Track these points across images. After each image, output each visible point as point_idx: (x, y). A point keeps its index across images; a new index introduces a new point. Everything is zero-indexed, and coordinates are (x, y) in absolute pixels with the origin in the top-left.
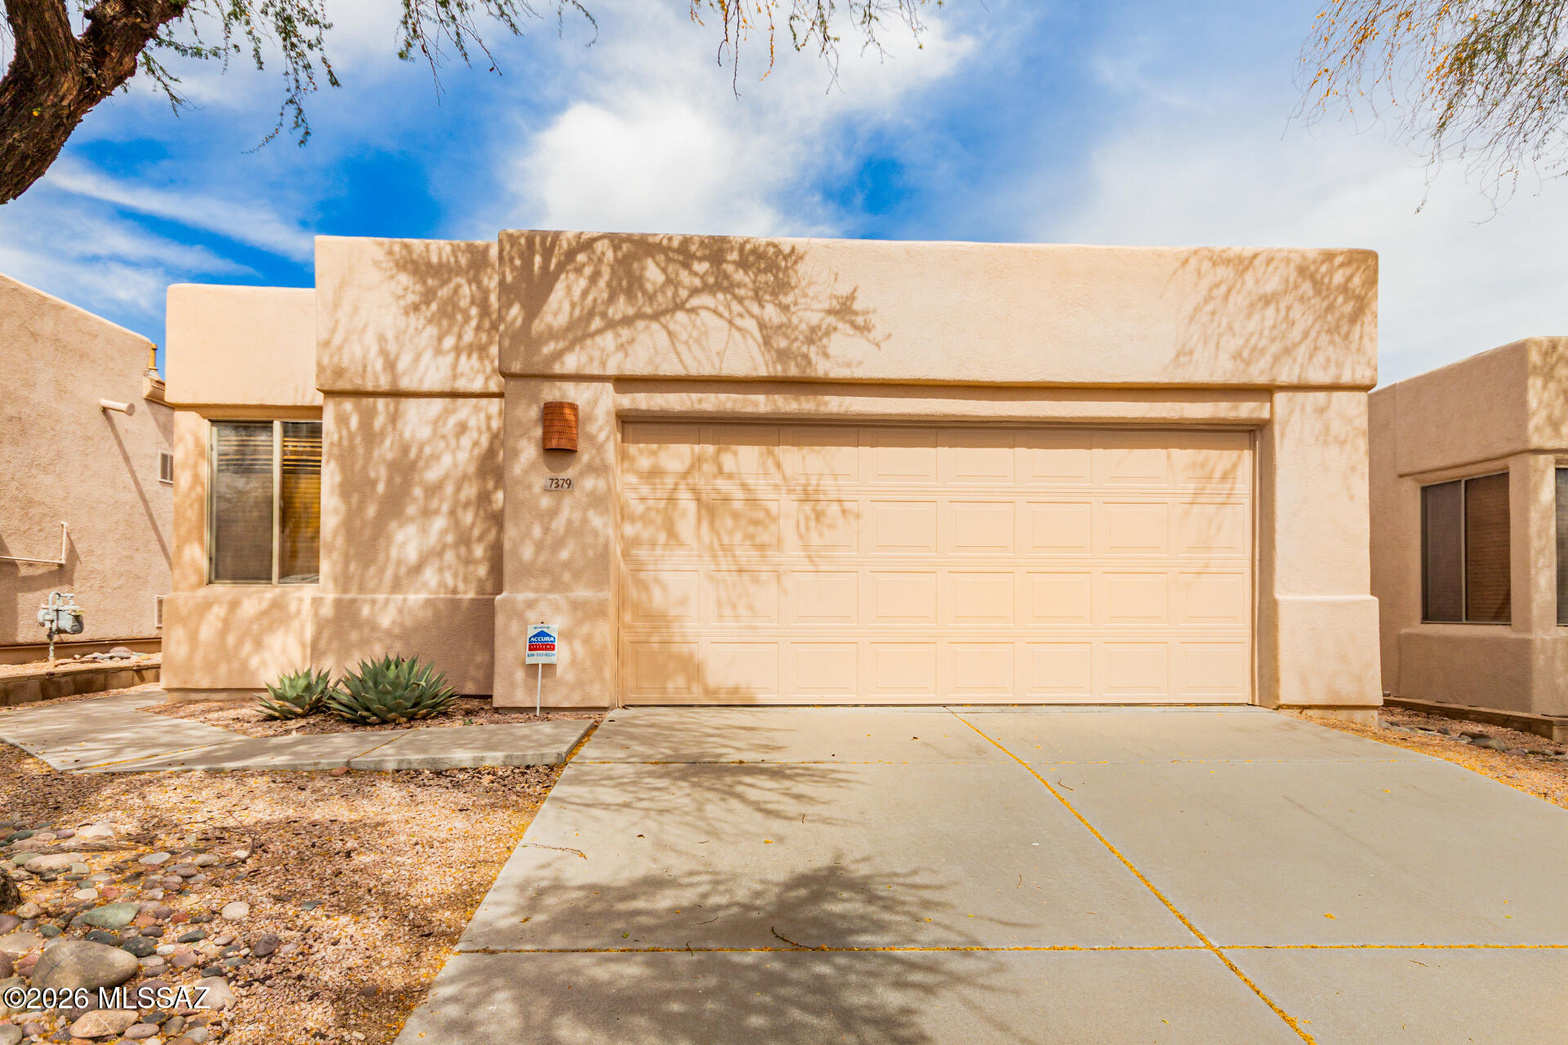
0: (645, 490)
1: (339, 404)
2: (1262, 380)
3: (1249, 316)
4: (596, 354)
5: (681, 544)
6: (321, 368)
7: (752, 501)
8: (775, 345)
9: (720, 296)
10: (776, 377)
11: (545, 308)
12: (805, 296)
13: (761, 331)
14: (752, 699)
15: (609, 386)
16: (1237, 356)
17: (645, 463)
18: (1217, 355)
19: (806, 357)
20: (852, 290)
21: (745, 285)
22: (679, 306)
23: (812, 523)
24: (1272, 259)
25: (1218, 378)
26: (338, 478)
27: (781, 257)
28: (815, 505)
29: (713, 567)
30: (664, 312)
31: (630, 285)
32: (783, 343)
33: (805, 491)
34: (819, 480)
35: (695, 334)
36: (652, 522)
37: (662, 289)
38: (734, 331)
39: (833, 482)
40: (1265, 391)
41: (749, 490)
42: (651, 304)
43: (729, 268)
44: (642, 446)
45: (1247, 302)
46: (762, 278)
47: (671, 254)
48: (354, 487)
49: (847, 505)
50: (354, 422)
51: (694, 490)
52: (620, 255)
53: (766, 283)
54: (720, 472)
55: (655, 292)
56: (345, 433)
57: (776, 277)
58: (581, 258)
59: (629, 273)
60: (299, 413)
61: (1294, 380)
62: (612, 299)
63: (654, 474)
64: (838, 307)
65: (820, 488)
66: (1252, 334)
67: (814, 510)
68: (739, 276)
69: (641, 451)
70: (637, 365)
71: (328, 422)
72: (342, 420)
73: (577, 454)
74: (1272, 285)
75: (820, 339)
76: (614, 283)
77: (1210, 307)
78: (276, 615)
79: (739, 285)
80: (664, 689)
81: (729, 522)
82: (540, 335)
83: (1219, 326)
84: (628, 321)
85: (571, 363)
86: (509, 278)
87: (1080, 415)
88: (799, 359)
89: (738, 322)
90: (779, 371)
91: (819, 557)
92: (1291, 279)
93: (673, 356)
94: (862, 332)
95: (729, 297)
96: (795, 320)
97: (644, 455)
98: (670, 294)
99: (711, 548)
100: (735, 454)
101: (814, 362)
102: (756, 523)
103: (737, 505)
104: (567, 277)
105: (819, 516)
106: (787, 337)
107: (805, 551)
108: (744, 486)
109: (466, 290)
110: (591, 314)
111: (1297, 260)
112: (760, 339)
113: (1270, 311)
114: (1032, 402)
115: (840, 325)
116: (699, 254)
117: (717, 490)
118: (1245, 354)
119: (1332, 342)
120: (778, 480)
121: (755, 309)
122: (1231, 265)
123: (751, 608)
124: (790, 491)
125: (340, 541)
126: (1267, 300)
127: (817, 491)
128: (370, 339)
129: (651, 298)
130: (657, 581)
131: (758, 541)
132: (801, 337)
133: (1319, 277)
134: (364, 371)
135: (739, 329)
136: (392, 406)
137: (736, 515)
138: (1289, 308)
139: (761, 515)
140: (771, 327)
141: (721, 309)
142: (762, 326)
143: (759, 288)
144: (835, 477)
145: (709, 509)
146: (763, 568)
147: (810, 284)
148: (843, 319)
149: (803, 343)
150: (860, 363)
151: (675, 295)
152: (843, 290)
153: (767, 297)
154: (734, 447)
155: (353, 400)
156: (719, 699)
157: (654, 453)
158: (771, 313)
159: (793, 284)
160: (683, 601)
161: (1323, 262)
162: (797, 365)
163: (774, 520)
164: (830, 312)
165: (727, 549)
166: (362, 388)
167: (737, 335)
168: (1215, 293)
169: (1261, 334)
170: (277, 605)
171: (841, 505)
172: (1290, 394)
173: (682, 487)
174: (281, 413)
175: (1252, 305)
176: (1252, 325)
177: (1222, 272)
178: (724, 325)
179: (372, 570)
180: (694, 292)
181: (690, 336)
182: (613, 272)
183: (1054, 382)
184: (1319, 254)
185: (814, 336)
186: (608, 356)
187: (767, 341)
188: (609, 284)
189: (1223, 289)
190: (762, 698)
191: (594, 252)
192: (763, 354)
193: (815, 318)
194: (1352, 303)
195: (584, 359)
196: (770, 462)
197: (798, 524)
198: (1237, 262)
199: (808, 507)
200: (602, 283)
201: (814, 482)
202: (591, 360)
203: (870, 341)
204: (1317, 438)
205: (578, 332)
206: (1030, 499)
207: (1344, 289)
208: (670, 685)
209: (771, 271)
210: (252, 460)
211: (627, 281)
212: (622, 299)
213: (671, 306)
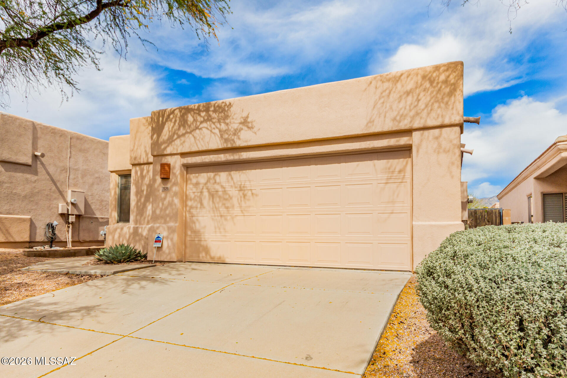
0: (194, 190)
1: (136, 168)
2: (407, 127)
3: (399, 102)
4: (175, 147)
5: (204, 207)
6: (131, 157)
7: (225, 192)
8: (224, 137)
9: (208, 123)
10: (224, 148)
11: (162, 134)
12: (233, 119)
13: (220, 133)
14: (224, 261)
15: (179, 156)
16: (394, 119)
17: (194, 181)
18: (385, 121)
19: (233, 140)
20: (247, 114)
21: (216, 118)
22: (197, 128)
23: (243, 199)
24: (409, 75)
25: (386, 129)
26: (135, 190)
27: (226, 107)
28: (244, 192)
29: (213, 215)
30: (193, 131)
31: (184, 123)
32: (226, 136)
33: (240, 187)
34: (245, 182)
35: (201, 137)
36: (196, 200)
37: (193, 123)
38: (212, 133)
39: (249, 183)
40: (408, 132)
41: (224, 187)
42: (190, 129)
43: (211, 113)
44: (194, 175)
45: (398, 96)
46: (220, 115)
47: (195, 111)
48: (139, 192)
49: (253, 191)
50: (139, 173)
51: (207, 188)
52: (181, 114)
53: (222, 116)
54: (215, 182)
55: (191, 124)
56: (137, 177)
57: (224, 114)
58: (171, 116)
59: (184, 119)
61: (421, 126)
62: (179, 129)
63: (197, 184)
64: (243, 121)
65: (245, 186)
66: (401, 109)
67: (243, 194)
68: (214, 115)
69: (194, 177)
70: (186, 149)
71: (133, 173)
72: (136, 172)
73: (170, 179)
74: (410, 85)
75: (238, 133)
76: (180, 124)
77: (382, 100)
79: (214, 118)
80: (199, 257)
81: (218, 199)
82: (161, 142)
83: (386, 108)
84: (183, 135)
85: (169, 151)
86: (154, 126)
87: (330, 150)
88: (231, 141)
89: (213, 131)
90: (225, 146)
91: (244, 210)
92: (419, 82)
93: (195, 144)
94: (251, 129)
95: (211, 123)
96: (230, 127)
97: (194, 178)
98: (195, 124)
99: (213, 209)
100: (220, 176)
101: (236, 142)
102: (226, 199)
103: (220, 193)
104: (168, 123)
105: (245, 196)
106: (227, 134)
107: (240, 208)
108: (222, 187)
110: (174, 134)
111: (421, 73)
112: (219, 136)
113: (410, 98)
114: (312, 147)
115: (244, 128)
116: (202, 110)
117: (214, 189)
118: (398, 118)
119: (439, 107)
120: (232, 184)
121: (218, 126)
122: (391, 81)
123: (224, 229)
124: (236, 187)
125: (135, 210)
126: (408, 93)
127: (244, 187)
128: (142, 148)
129: (190, 126)
130: (197, 220)
131: (226, 205)
132: (232, 134)
133: (432, 79)
134: (141, 158)
135: (214, 133)
136: (148, 167)
137: (220, 197)
138: (419, 95)
139: (227, 197)
140: (223, 131)
141: (209, 127)
142: (220, 131)
143: (220, 119)
144: (250, 181)
145: (212, 195)
146: (228, 215)
147: (235, 114)
148: (244, 125)
149: (232, 135)
150: (250, 140)
151: (196, 124)
152: (245, 115)
153: (222, 121)
154: (219, 173)
155: (138, 166)
156: (214, 261)
157: (197, 177)
158: (223, 126)
159: (229, 115)
160: (204, 227)
161: (434, 72)
162: (231, 143)
163: (231, 198)
164: (241, 123)
165: (217, 209)
166: (140, 163)
167: (213, 135)
168: (384, 94)
169: (405, 108)
171: (252, 192)
172: (422, 132)
173: (205, 188)
175: (401, 97)
176: (401, 105)
177: (386, 85)
178: (209, 132)
179: (142, 218)
180: (201, 122)
181: (200, 138)
182: (180, 120)
183: (317, 139)
184: (433, 68)
185: (236, 132)
186: (178, 147)
187: (222, 136)
188: (179, 124)
189: (387, 91)
190: (227, 261)
191: (175, 114)
192: (220, 141)
193: (236, 126)
194: (449, 87)
195: (172, 148)
196: (230, 178)
197: (238, 199)
198: (394, 79)
199: (241, 193)
200: (177, 124)
201: (243, 184)
202: (174, 149)
203: (253, 132)
204: (435, 151)
205: (170, 140)
206: (316, 185)
207: (446, 82)
208: (201, 255)
209: (223, 112)
211: (183, 122)
212: (182, 128)
213: (195, 128)
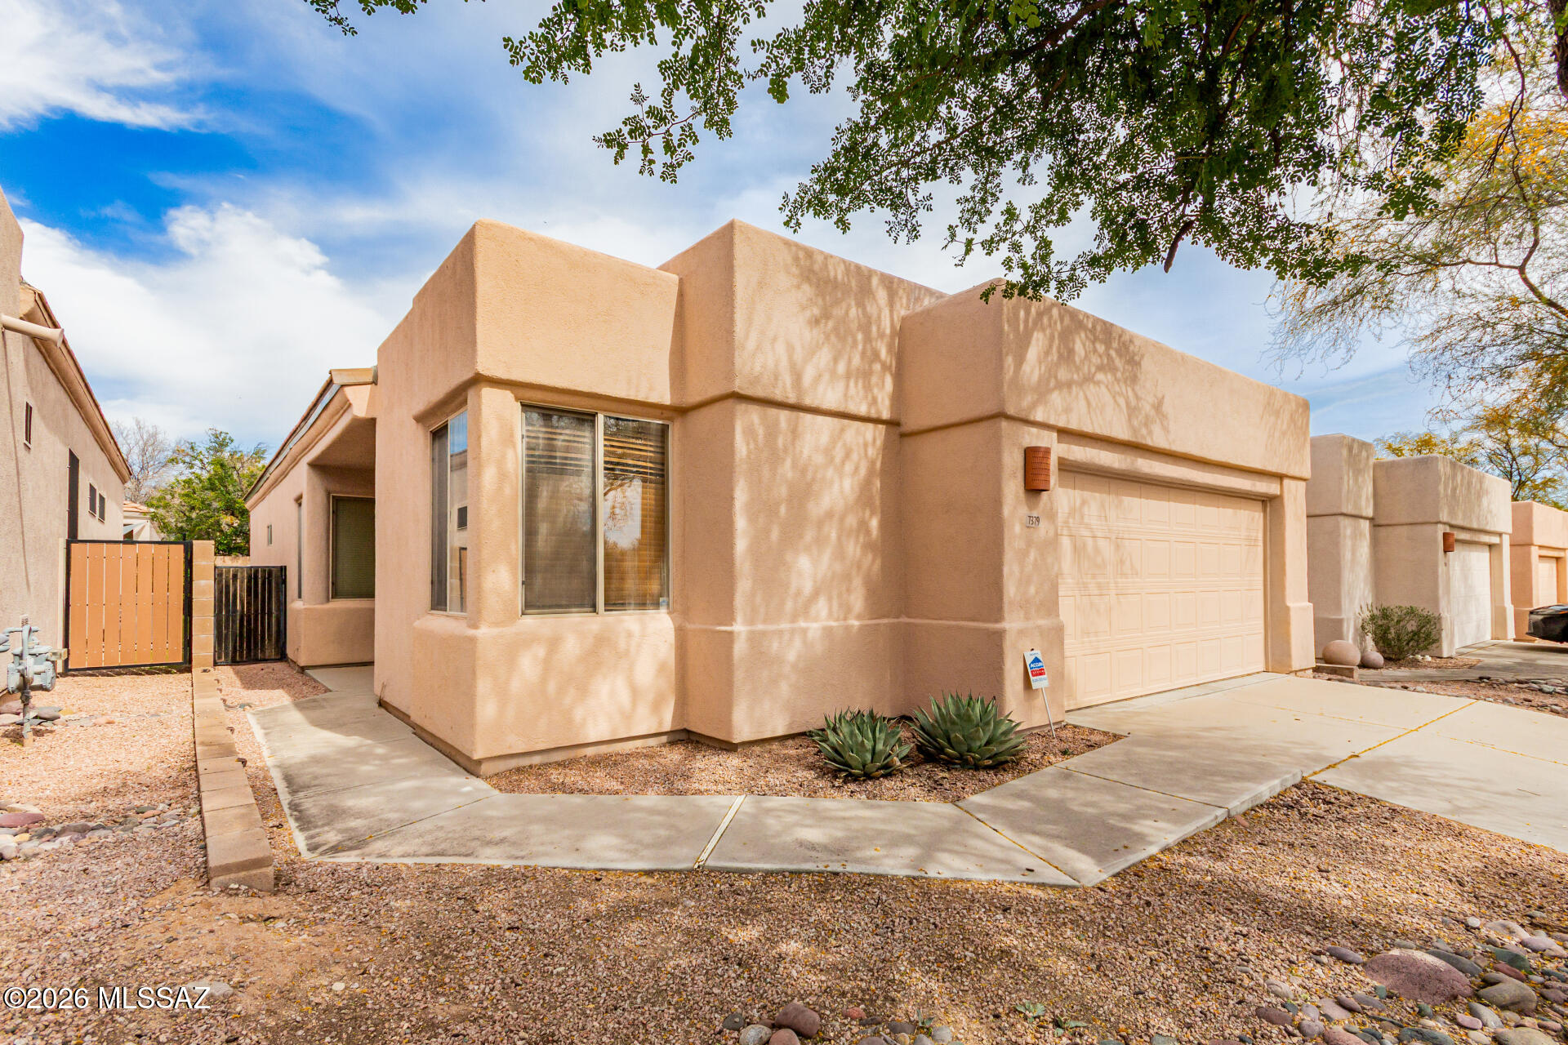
9: (1109, 376)
11: (1026, 362)
13: (1127, 411)
15: (1055, 435)
21: (1120, 370)
22: (1091, 378)
26: (745, 497)
30: (1084, 381)
31: (1068, 353)
32: (1135, 422)
37: (1083, 362)
38: (1115, 404)
42: (1078, 374)
43: (1113, 353)
47: (1088, 334)
50: (761, 435)
52: (1064, 325)
55: (1080, 362)
56: (752, 446)
58: (1045, 321)
59: (1068, 343)
60: (623, 407)
62: (1059, 365)
68: (1117, 362)
73: (1041, 495)
76: (1061, 350)
78: (598, 654)
79: (1117, 369)
82: (1024, 385)
89: (1117, 399)
93: (1088, 418)
95: (1113, 377)
98: (1087, 368)
104: (1038, 336)
106: (1136, 417)
109: (853, 312)
110: (1050, 372)
112: (1126, 417)
125: (747, 568)
128: (782, 346)
129: (1078, 368)
132: (1143, 422)
134: (775, 382)
135: (1118, 405)
136: (793, 420)
140: (1131, 408)
141: (1110, 387)
142: (1127, 405)
149: (1143, 425)
166: (773, 399)
167: (1117, 409)
170: (602, 641)
172: (1289, 481)
174: (606, 404)
180: (1098, 369)
181: (1097, 405)
182: (1060, 340)
187: (1129, 419)
188: (1058, 350)
191: (1051, 318)
205: (1044, 388)
210: (566, 458)
212: (1064, 365)
213: (1087, 377)
